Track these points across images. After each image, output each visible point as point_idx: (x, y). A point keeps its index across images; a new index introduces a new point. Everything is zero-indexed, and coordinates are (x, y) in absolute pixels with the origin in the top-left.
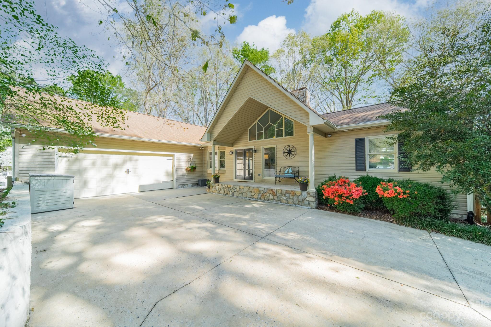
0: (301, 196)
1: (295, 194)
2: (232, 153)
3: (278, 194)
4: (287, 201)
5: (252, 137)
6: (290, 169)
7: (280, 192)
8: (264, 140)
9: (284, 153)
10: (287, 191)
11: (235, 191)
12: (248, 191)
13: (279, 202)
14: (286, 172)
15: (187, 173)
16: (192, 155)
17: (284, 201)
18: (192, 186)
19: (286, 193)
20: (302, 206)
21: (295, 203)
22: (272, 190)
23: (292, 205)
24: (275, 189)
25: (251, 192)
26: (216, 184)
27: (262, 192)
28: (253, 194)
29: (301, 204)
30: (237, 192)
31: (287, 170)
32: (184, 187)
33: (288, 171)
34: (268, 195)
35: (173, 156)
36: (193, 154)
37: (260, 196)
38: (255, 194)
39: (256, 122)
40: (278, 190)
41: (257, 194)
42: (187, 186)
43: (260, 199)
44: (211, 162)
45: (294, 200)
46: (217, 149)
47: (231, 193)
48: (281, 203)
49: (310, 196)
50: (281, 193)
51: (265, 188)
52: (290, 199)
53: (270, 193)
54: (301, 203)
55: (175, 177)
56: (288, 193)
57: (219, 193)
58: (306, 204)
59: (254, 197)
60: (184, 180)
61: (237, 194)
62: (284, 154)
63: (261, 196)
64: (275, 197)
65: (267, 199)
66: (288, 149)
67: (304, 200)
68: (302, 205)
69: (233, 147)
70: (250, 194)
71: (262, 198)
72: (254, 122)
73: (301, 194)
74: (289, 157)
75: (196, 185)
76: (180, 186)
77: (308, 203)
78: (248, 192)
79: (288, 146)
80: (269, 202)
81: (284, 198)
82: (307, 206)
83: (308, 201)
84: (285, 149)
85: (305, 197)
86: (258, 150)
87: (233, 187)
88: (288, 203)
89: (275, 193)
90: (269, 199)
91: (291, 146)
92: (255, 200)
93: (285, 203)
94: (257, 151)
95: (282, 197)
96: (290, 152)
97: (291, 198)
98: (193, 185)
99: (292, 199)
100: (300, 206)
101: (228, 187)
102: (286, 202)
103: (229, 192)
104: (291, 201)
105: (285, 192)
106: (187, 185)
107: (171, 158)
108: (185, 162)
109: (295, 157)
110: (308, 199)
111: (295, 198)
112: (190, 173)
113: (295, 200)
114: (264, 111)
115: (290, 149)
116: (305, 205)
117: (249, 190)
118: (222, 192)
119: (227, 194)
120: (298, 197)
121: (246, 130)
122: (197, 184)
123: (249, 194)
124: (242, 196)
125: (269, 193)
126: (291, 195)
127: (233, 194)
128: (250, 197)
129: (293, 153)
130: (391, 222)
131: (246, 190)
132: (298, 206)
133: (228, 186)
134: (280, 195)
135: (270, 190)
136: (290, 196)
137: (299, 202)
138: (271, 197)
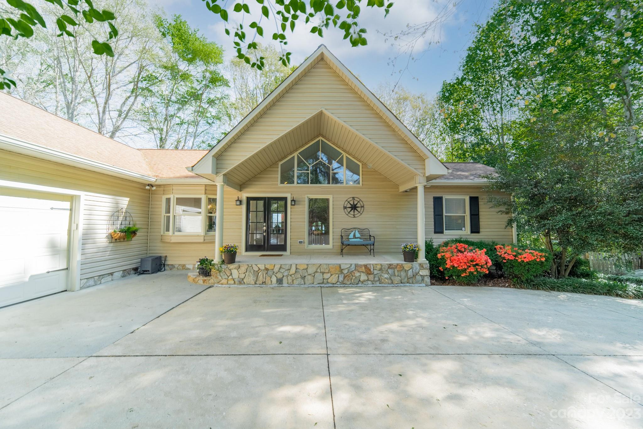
0: (411, 270)
1: (403, 268)
2: (241, 202)
3: (376, 272)
4: (391, 280)
5: (287, 178)
6: (357, 231)
7: (379, 267)
8: (310, 185)
9: (345, 208)
10: (390, 265)
11: (285, 274)
12: (316, 272)
13: (378, 283)
14: (351, 236)
15: (112, 245)
16: (124, 202)
17: (387, 281)
18: (123, 276)
19: (389, 268)
20: (413, 285)
21: (403, 281)
22: (366, 266)
23: (399, 285)
24: (370, 264)
25: (323, 273)
26: (231, 266)
27: (345, 272)
28: (326, 276)
29: (411, 282)
30: (289, 278)
31: (352, 234)
32: (103, 281)
33: (354, 235)
34: (357, 274)
35: (72, 199)
36: (128, 199)
37: (341, 279)
38: (331, 275)
39: (296, 154)
40: (376, 264)
41: (337, 275)
42: (109, 278)
43: (343, 283)
44: (168, 218)
45: (400, 277)
46: (203, 192)
47: (274, 279)
48: (381, 285)
49: (424, 269)
50: (381, 270)
51: (351, 265)
52: (395, 276)
53: (361, 270)
54: (412, 280)
55: (77, 257)
56: (392, 268)
57: (240, 283)
58: (419, 281)
59: (329, 281)
60: (102, 263)
61: (290, 281)
62: (345, 210)
63: (345, 277)
64: (371, 277)
65: (357, 281)
66: (352, 203)
67: (415, 275)
68: (413, 283)
69: (241, 191)
70: (321, 278)
71: (346, 281)
72: (291, 153)
73: (412, 268)
74: (354, 215)
75: (132, 272)
76: (91, 282)
77: (421, 279)
78: (317, 274)
79: (351, 199)
80: (360, 285)
81: (386, 276)
82: (420, 283)
83: (421, 276)
84: (347, 202)
85: (417, 271)
86: (299, 201)
87: (281, 268)
88: (392, 283)
89: (370, 270)
90: (360, 281)
91: (356, 199)
92: (332, 285)
93: (389, 284)
94: (296, 203)
95: (383, 274)
96: (354, 207)
97: (396, 274)
98: (126, 274)
99: (398, 276)
100: (411, 285)
101: (267, 269)
102: (390, 282)
103: (268, 278)
104: (397, 279)
105: (387, 266)
106: (112, 274)
107: (67, 205)
108: (107, 218)
109: (362, 215)
110: (421, 273)
111: (403, 274)
112: (119, 244)
113: (403, 277)
114: (312, 140)
115: (355, 203)
116: (417, 283)
117: (319, 270)
118: (250, 279)
119: (264, 283)
120: (406, 271)
121: (274, 164)
122: (136, 270)
123: (319, 277)
124: (303, 282)
125: (358, 272)
126: (396, 270)
127: (280, 281)
128: (322, 281)
129: (359, 209)
130: (507, 287)
131: (311, 271)
132: (408, 284)
133: (267, 267)
134: (379, 272)
135: (361, 266)
136: (394, 272)
137: (408, 279)
138: (363, 277)
